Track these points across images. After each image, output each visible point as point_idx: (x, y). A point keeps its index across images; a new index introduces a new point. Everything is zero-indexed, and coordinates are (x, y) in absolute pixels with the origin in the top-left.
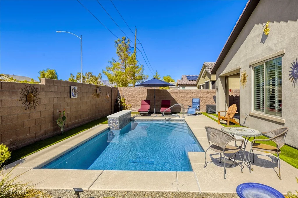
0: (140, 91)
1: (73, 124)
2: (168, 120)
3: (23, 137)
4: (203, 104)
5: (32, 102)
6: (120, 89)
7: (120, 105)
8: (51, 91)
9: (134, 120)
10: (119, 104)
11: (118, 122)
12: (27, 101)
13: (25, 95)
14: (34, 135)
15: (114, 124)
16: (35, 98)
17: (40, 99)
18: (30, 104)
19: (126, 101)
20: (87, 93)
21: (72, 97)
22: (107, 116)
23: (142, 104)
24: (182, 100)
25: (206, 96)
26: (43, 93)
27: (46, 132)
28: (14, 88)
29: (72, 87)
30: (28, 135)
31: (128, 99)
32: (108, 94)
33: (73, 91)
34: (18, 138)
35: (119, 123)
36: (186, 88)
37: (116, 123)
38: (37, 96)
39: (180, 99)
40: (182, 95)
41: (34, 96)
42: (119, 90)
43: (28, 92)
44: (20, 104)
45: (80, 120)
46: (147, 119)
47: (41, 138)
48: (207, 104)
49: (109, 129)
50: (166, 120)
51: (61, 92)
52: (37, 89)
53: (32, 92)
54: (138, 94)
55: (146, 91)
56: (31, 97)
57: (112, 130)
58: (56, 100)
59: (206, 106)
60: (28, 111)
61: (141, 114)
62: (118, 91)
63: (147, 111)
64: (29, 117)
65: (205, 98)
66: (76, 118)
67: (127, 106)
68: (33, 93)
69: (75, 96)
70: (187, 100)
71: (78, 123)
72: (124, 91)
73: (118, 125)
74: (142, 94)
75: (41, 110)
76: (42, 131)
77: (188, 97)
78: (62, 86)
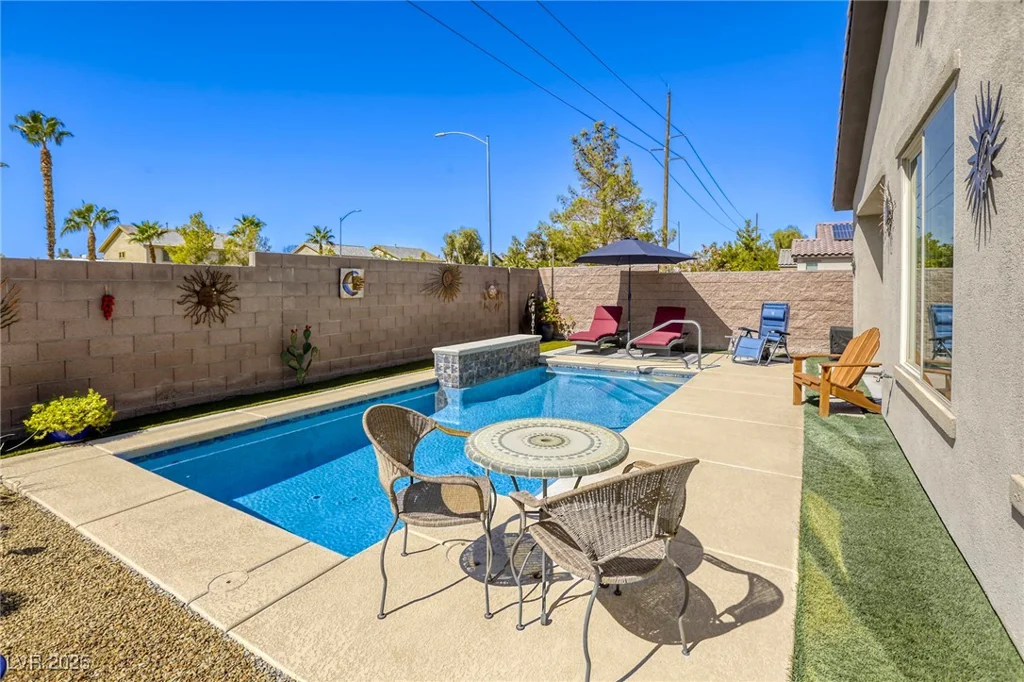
0: (600, 278)
1: (351, 364)
2: (646, 373)
3: (189, 383)
4: (815, 325)
5: (216, 308)
6: (544, 273)
7: (538, 319)
8: (273, 282)
9: (546, 365)
10: (533, 317)
11: (457, 366)
12: (199, 303)
13: (195, 291)
14: (222, 382)
15: (449, 371)
16: (223, 297)
17: (238, 299)
18: (208, 310)
19: (561, 308)
20: (403, 284)
21: (344, 294)
22: (434, 350)
23: (595, 319)
24: (733, 308)
25: (830, 294)
26: (249, 287)
27: (256, 377)
28: (165, 276)
29: (344, 272)
30: (205, 381)
31: (567, 303)
32: (492, 287)
33: (350, 280)
34: (177, 384)
35: (461, 371)
36: (822, 267)
37: (453, 371)
38: (230, 294)
39: (729, 305)
40: (735, 290)
41: (221, 292)
42: (542, 275)
43: (204, 285)
44: (180, 310)
45: (375, 355)
46: (581, 365)
47: (242, 391)
48: (831, 324)
49: (436, 384)
50: (641, 372)
51: (307, 284)
52: (228, 276)
53: (213, 285)
54: (593, 287)
55: (618, 279)
56: (211, 296)
57: (444, 388)
58: (289, 304)
59: (828, 332)
60: (203, 326)
61: (580, 347)
62: (539, 279)
63: (594, 339)
64: (208, 339)
65: (824, 303)
66: (361, 349)
67: (563, 323)
68: (218, 286)
69: (354, 294)
70: (753, 307)
71: (370, 362)
72: (556, 280)
73: (457, 374)
74: (607, 288)
75: (243, 324)
76: (247, 374)
77: (759, 298)
78: (311, 269)
